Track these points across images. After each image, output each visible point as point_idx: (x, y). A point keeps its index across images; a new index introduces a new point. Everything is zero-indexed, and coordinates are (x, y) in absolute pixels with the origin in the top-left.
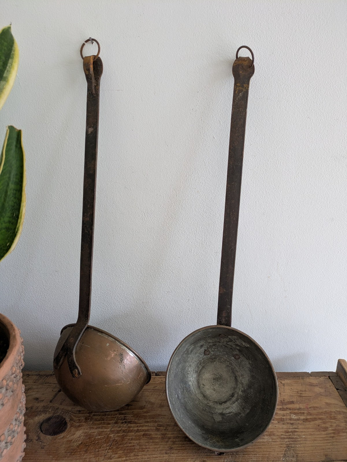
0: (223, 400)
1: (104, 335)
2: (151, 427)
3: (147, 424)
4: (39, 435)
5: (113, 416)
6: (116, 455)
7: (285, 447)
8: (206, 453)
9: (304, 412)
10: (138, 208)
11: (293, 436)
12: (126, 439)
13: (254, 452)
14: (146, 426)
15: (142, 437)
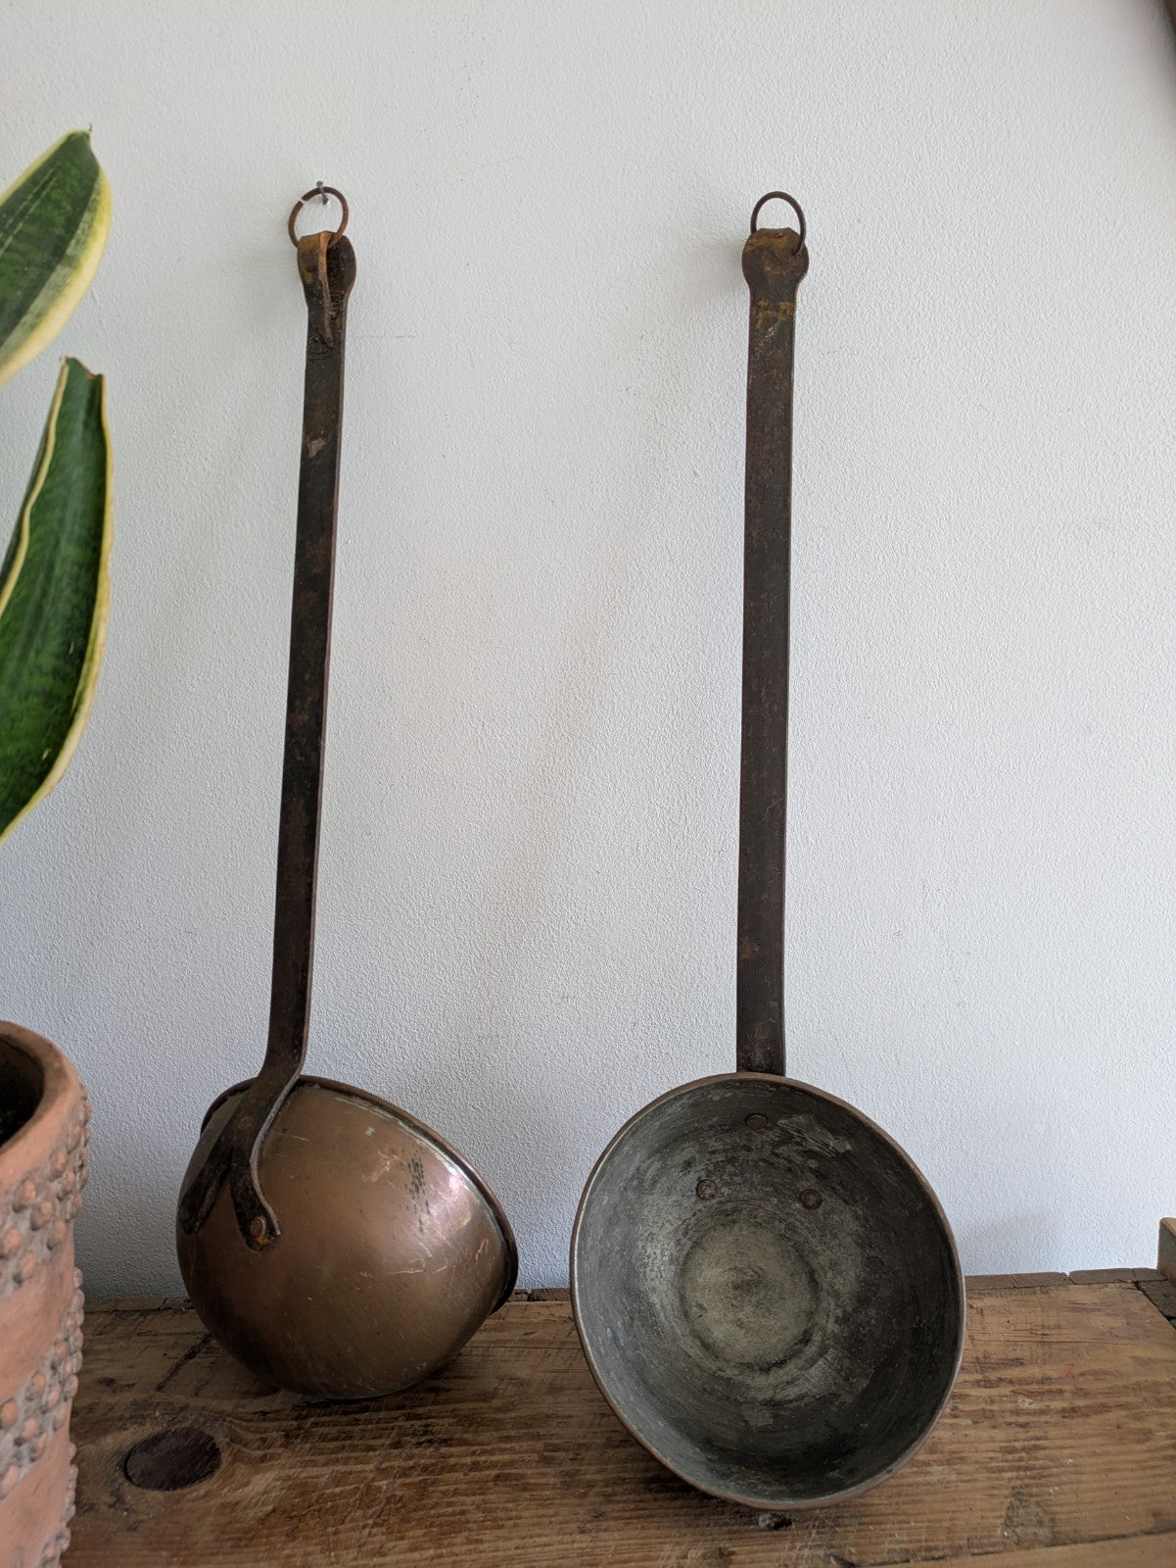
0: (773, 1359)
1: (356, 1102)
2: (520, 1452)
3: (508, 1446)
4: (118, 1490)
5: (383, 1425)
6: (400, 1543)
7: (1006, 1497)
8: (727, 1524)
9: (1059, 1387)
10: (462, 707)
11: (1031, 1462)
12: (433, 1491)
13: (898, 1515)
14: (503, 1451)
15: (491, 1484)
